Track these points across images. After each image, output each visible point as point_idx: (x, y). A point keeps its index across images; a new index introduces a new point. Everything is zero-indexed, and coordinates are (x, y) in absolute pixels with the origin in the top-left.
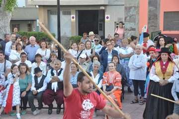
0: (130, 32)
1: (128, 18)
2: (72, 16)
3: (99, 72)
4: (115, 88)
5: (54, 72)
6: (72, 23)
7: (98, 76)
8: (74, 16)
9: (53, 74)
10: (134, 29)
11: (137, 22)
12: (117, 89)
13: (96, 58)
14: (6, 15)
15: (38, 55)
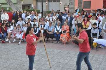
0: (71, 9)
1: (70, 3)
2: (46, 3)
3: (60, 25)
4: (67, 32)
5: (42, 26)
6: (46, 5)
7: (60, 27)
8: (47, 3)
9: (41, 27)
10: (73, 8)
11: (74, 5)
12: (68, 32)
13: (58, 20)
14: (21, 3)
15: (35, 19)
